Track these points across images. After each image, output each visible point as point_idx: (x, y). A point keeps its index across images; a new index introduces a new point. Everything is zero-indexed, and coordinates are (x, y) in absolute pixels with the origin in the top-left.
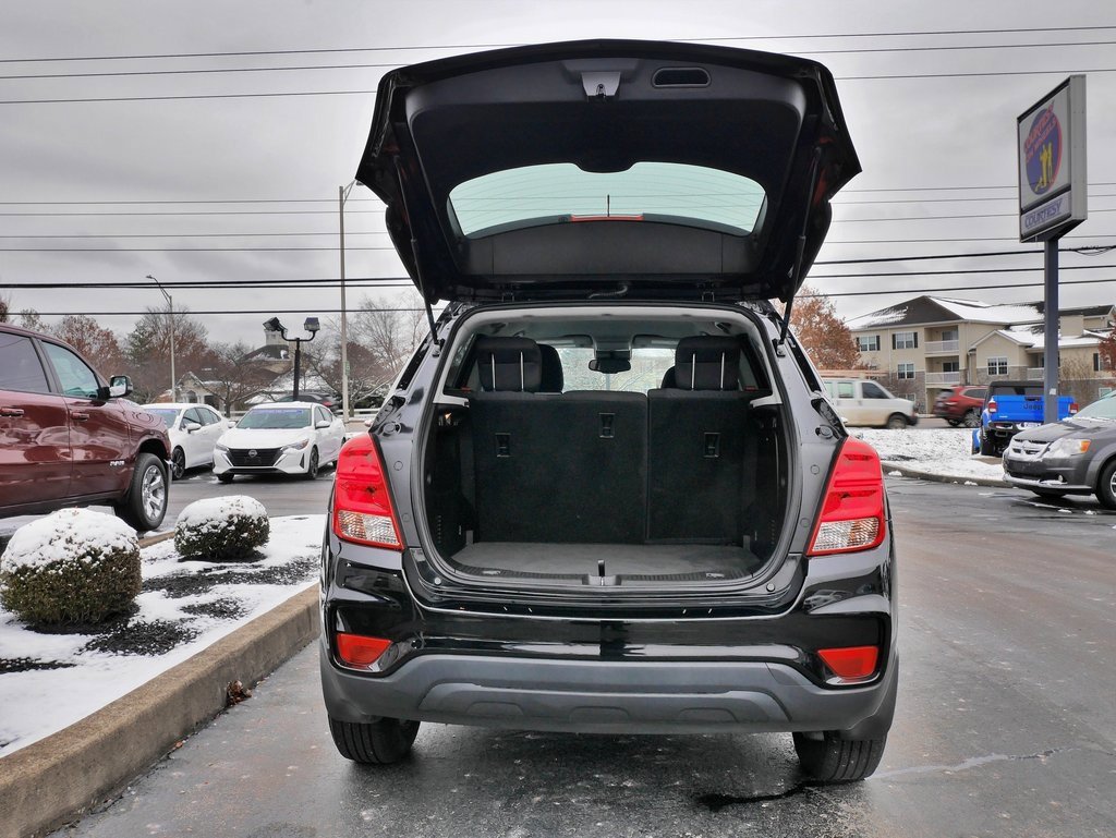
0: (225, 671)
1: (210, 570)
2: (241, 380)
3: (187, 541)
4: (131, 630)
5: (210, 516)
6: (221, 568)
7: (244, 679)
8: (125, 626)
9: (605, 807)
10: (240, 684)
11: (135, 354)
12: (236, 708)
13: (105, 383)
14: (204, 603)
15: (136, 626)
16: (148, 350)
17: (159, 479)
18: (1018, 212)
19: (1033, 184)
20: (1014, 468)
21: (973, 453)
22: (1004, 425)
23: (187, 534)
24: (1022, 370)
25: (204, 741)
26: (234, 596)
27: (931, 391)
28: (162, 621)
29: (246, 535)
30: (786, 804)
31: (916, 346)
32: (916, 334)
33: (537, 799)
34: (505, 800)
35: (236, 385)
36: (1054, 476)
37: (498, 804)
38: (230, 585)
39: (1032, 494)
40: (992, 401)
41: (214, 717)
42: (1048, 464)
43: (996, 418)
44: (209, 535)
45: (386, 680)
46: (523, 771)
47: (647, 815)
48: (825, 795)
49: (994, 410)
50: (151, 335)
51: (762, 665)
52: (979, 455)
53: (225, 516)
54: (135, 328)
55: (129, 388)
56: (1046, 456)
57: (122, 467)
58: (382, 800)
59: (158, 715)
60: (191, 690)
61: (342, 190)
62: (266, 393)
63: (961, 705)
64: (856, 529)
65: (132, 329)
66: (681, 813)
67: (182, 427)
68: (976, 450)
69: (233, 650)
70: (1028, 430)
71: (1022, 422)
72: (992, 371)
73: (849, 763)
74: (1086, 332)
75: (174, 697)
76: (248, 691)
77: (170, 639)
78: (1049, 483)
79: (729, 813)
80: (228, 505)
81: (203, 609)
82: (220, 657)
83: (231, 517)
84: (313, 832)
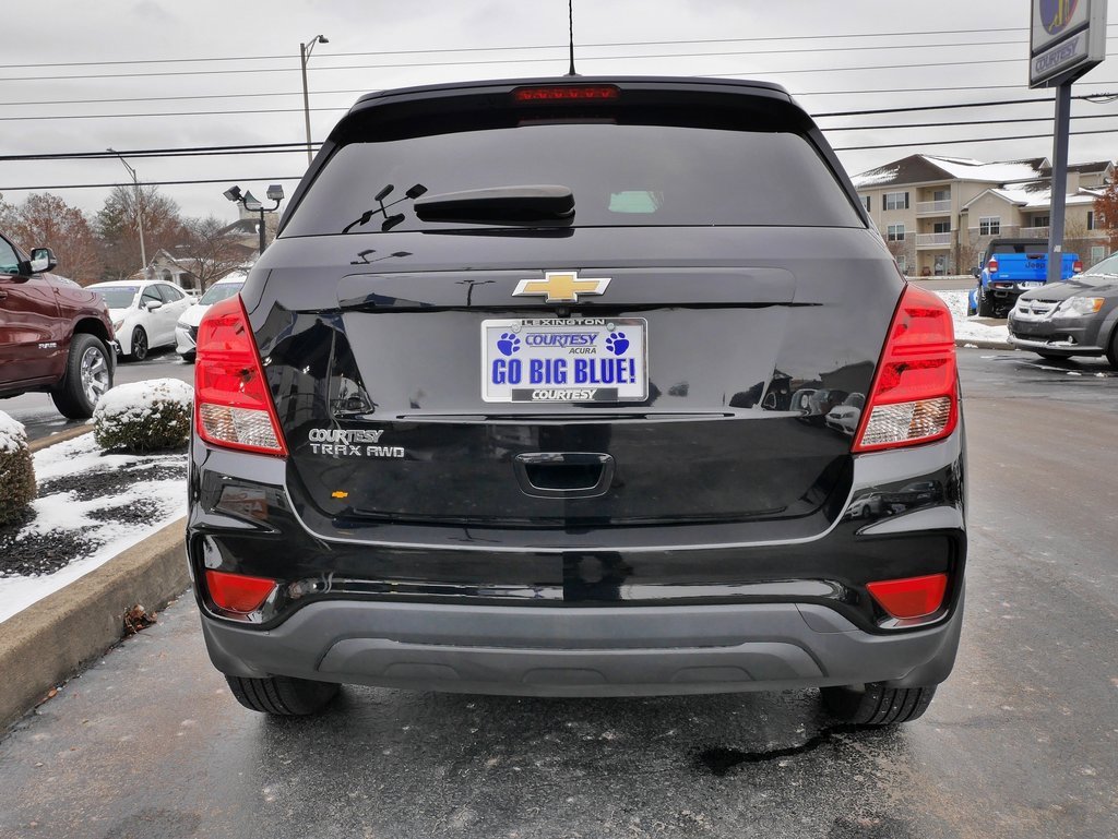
0: (120, 595)
1: (135, 464)
2: (215, 256)
3: (107, 432)
4: (20, 544)
5: (130, 404)
6: (147, 462)
7: (147, 600)
8: (14, 539)
9: (579, 773)
10: (141, 608)
11: (108, 233)
12: (135, 640)
13: (25, 257)
14: (116, 505)
15: (26, 538)
16: (120, 229)
17: (100, 361)
18: (1028, 56)
19: (1046, 26)
20: (1019, 329)
21: (969, 315)
22: (1004, 285)
23: (106, 424)
24: (1015, 230)
25: (87, 688)
26: (153, 496)
27: (922, 253)
28: (59, 530)
29: (174, 423)
30: (810, 760)
31: (907, 207)
32: (907, 194)
33: (492, 762)
34: (450, 764)
35: (209, 262)
36: (1064, 337)
37: (442, 771)
38: (154, 482)
39: (1036, 356)
40: (993, 260)
41: (106, 651)
42: (1056, 324)
43: (996, 277)
44: (130, 425)
45: (272, 634)
46: (477, 720)
47: (632, 784)
48: (857, 746)
49: (994, 269)
50: (121, 212)
51: (790, 607)
52: (977, 317)
53: (148, 403)
54: (104, 205)
55: (52, 261)
56: (1057, 315)
57: (53, 350)
58: (294, 770)
59: (18, 662)
60: (67, 624)
61: (303, 48)
62: (242, 269)
63: (1006, 612)
64: (919, 412)
65: (101, 207)
66: (675, 780)
67: (142, 305)
68: (972, 312)
69: (131, 568)
70: (1032, 288)
71: (1023, 281)
72: (984, 231)
73: (890, 709)
74: (1081, 190)
75: (42, 636)
76: (155, 615)
77: (65, 553)
78: (1057, 345)
79: (737, 778)
80: (151, 390)
81: (114, 513)
82: (112, 579)
83: (155, 403)
84: (195, 822)
